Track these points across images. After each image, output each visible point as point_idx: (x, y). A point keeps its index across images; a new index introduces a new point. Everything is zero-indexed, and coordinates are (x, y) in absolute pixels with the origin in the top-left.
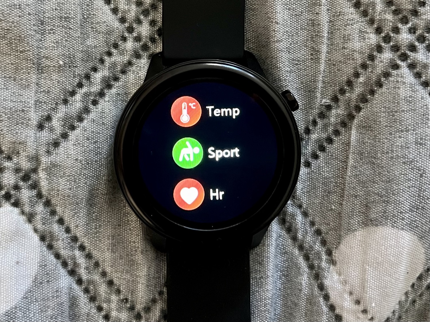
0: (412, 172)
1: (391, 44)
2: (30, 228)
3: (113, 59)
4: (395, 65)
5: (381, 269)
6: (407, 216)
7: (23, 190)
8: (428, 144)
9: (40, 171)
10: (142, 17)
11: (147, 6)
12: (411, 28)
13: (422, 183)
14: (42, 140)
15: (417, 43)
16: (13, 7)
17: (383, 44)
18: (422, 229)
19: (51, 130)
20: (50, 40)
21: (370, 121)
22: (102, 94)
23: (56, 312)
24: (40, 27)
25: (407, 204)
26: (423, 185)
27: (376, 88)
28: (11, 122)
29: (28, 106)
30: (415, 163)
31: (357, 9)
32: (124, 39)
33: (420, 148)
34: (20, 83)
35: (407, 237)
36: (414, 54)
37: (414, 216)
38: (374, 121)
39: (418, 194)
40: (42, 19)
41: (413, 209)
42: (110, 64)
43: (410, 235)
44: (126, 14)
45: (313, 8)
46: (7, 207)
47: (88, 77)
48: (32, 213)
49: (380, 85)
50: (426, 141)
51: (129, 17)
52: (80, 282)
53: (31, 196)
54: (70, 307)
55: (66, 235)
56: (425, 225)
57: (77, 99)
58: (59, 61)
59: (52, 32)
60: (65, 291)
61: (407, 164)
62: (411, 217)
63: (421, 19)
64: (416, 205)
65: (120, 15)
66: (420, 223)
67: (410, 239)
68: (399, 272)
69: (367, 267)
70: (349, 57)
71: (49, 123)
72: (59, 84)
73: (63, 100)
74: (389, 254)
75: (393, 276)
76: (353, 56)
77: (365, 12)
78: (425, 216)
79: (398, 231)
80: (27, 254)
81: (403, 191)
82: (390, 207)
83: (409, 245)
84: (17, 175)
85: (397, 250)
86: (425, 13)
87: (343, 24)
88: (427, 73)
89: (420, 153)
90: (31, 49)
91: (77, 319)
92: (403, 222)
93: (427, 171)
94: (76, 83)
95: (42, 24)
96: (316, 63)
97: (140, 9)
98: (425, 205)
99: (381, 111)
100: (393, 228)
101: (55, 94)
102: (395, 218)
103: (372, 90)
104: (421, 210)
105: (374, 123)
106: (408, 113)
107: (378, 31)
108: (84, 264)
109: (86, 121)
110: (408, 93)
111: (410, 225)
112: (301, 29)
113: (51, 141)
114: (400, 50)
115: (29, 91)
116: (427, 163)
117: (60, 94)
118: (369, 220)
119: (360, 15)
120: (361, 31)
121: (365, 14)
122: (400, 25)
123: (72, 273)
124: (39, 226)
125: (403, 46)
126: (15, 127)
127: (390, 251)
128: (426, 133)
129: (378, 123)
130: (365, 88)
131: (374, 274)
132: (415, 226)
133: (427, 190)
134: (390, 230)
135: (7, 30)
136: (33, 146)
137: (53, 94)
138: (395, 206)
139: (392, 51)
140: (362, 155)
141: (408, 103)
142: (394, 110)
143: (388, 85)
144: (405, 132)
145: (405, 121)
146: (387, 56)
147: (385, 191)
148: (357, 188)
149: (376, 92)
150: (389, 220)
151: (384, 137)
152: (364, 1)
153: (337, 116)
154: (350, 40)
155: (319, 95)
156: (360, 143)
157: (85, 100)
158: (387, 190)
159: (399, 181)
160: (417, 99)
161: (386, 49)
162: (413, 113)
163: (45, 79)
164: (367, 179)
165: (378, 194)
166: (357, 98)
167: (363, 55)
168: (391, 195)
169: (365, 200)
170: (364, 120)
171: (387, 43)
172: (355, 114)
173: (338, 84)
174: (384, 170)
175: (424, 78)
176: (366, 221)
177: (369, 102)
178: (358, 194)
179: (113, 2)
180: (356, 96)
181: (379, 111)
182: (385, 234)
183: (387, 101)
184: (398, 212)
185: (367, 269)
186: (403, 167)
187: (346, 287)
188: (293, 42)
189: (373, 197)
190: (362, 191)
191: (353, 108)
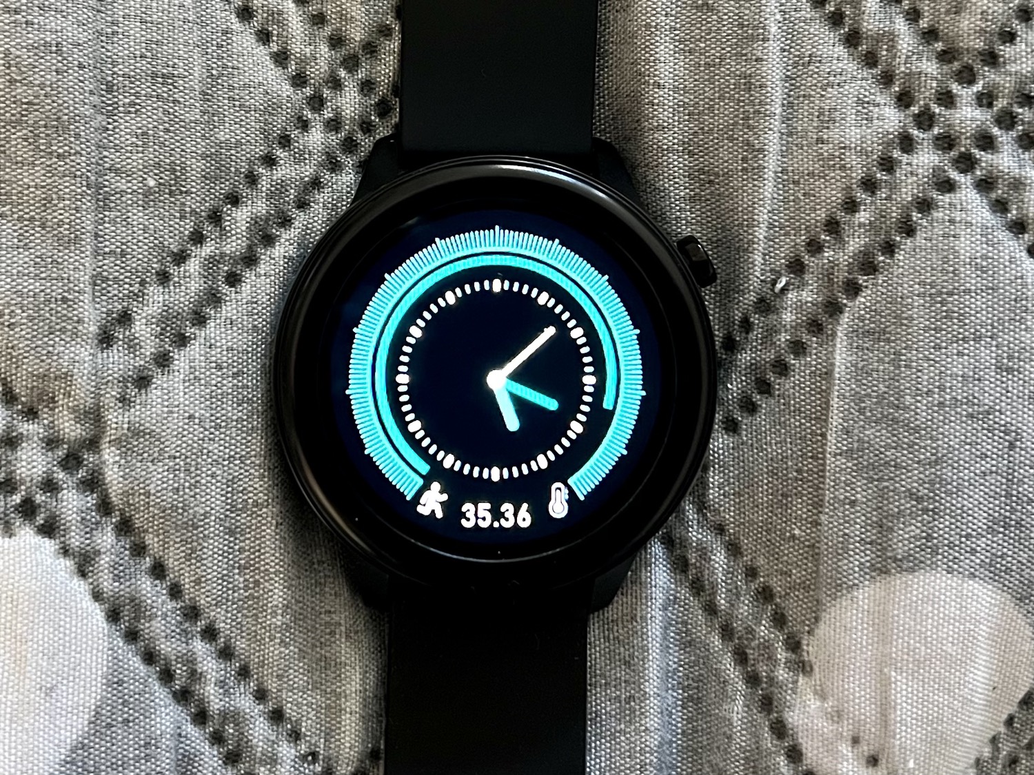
0: (989, 438)
1: (936, 131)
2: (82, 589)
3: (278, 173)
4: (945, 182)
5: (927, 675)
6: (983, 545)
7: (65, 491)
8: (1025, 370)
9: (104, 446)
10: (343, 73)
11: (354, 48)
12: (983, 94)
13: (1015, 465)
14: (110, 372)
15: (996, 129)
17: (916, 132)
18: (1022, 576)
19: (130, 347)
20: (127, 126)
21: (885, 317)
22: (250, 260)
24: (104, 99)
25: (980, 515)
26: (1016, 468)
27: (898, 239)
28: (36, 327)
29: (77, 288)
30: (995, 417)
31: (851, 50)
32: (304, 125)
33: (1008, 379)
34: (55, 232)
35: (985, 596)
36: (990, 156)
37: (999, 545)
38: (895, 318)
39: (1006, 490)
40: (110, 79)
41: (995, 527)
42: (272, 186)
43: (993, 592)
44: (308, 67)
45: (748, 46)
46: (27, 536)
47: (215, 217)
48: (87, 551)
49: (909, 230)
50: (1022, 363)
51: (312, 73)
52: (201, 717)
53: (84, 508)
55: (170, 605)
56: (1028, 567)
57: (192, 271)
58: (145, 179)
59: (133, 110)
60: (166, 742)
61: (978, 420)
62: (993, 548)
63: (1005, 73)
64: (1002, 518)
65: (292, 67)
66: (1015, 562)
67: (993, 601)
68: (969, 683)
69: (893, 674)
70: (834, 163)
71: (125, 329)
72: (146, 235)
73: (158, 274)
74: (943, 639)
75: (955, 693)
76: (842, 160)
77: (869, 55)
78: (1027, 544)
79: (963, 582)
81: (971, 484)
82: (940, 523)
83: (993, 616)
84: (50, 454)
85: (962, 627)
86: (1016, 59)
87: (819, 85)
88: (1022, 201)
89: (1008, 392)
90: (82, 149)
92: (973, 558)
93: (1025, 434)
94: (187, 232)
95: (110, 90)
96: (754, 180)
97: (339, 55)
98: (1024, 517)
99: (912, 292)
100: (949, 575)
101: (139, 260)
102: (955, 551)
103: (887, 242)
104: (1016, 528)
105: (894, 323)
106: (979, 297)
107: (904, 100)
108: (213, 673)
109: (213, 324)
110: (978, 248)
111: (991, 565)
112: (721, 98)
113: (130, 373)
114: (957, 147)
115: (77, 252)
116: (1026, 416)
117: (149, 260)
118: (890, 558)
119: (858, 63)
121: (871, 60)
122: (955, 88)
123: (183, 696)
124: (105, 583)
125: (963, 137)
126: (46, 339)
127: (945, 630)
128: (1021, 342)
129: (905, 322)
130: (873, 237)
131: (910, 689)
132: (1003, 568)
133: (1026, 480)
134: (944, 578)
135: (26, 104)
136: (88, 384)
137: (135, 259)
138: (953, 521)
139: (938, 150)
140: (864, 402)
141: (979, 272)
142: (945, 290)
143: (928, 230)
144: (972, 343)
145: (971, 315)
146: (926, 161)
147: (927, 486)
148: (854, 483)
149: (899, 248)
150: (940, 557)
151: (921, 355)
152: (868, 30)
153: (799, 306)
154: (835, 122)
155: (758, 259)
156: (859, 372)
157: (209, 274)
158: (932, 483)
159: (960, 459)
160: (999, 263)
161: (922, 144)
162: (990, 297)
163: (113, 222)
164: (880, 459)
165: (911, 494)
166: (850, 263)
167: (868, 157)
168: (943, 495)
169: (875, 510)
170: (868, 316)
171: (925, 130)
172: (845, 301)
173: (805, 229)
174: (921, 436)
175: (1014, 212)
176: (880, 563)
177: (882, 273)
178: (859, 496)
179: (275, 38)
180: (850, 257)
181: (909, 292)
182: (932, 590)
183: (929, 269)
184: (961, 536)
185: (893, 679)
186: (968, 425)
187: (842, 727)
188: (702, 129)
189: (897, 504)
190: (869, 488)
191: (839, 286)
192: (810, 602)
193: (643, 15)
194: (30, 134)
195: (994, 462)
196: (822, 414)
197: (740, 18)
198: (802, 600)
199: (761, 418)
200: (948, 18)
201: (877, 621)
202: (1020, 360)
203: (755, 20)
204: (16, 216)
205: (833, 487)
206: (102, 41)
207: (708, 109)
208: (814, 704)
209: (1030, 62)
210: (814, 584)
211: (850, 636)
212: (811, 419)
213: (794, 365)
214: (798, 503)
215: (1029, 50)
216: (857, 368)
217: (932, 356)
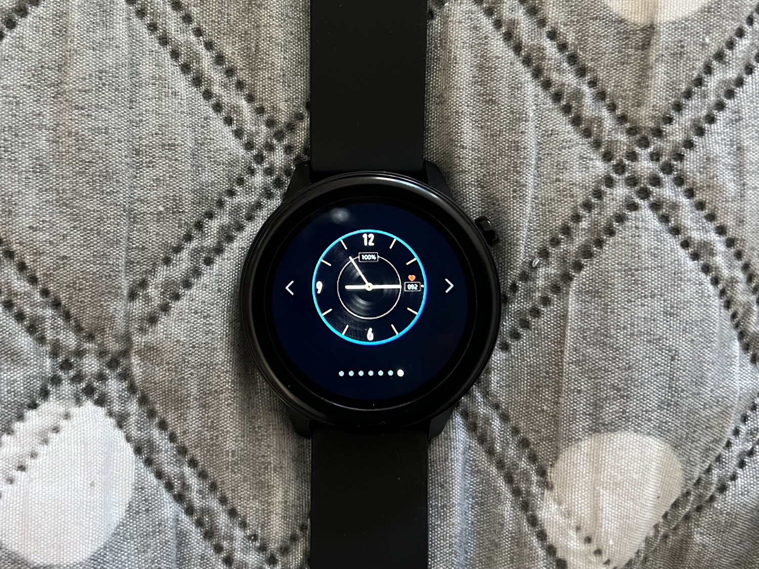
0: (659, 354)
1: (627, 174)
2: (120, 435)
3: (236, 200)
4: (632, 204)
5: (621, 491)
6: (655, 416)
7: (110, 380)
8: (681, 314)
9: (132, 355)
10: (275, 142)
11: (281, 127)
12: (653, 153)
13: (674, 369)
14: (134, 314)
15: (661, 173)
16: (97, 130)
17: (614, 175)
18: (677, 434)
19: (146, 300)
20: (148, 174)
21: (598, 283)
22: (219, 250)
23: (158, 554)
24: (134, 159)
25: (654, 399)
26: (675, 371)
27: (605, 237)
30: (663, 342)
31: (576, 127)
32: (252, 172)
33: (671, 320)
34: (105, 237)
35: (655, 445)
36: (658, 189)
37: (664, 416)
38: (604, 284)
39: (669, 384)
40: (137, 147)
41: (662, 405)
42: (232, 207)
43: (660, 443)
44: (254, 138)
45: (517, 124)
46: (89, 406)
47: (199, 226)
48: (123, 414)
49: (611, 232)
50: (678, 310)
51: (256, 141)
52: (190, 510)
53: (121, 390)
54: (177, 547)
55: (170, 445)
56: (680, 429)
57: (184, 257)
58: (158, 206)
59: (151, 165)
60: (170, 523)
61: (654, 343)
62: (661, 418)
63: (667, 141)
64: (666, 400)
65: (245, 138)
66: (673, 425)
67: (660, 448)
68: (645, 495)
69: (601, 490)
70: (566, 193)
71: (143, 290)
72: (158, 238)
73: (163, 259)
74: (631, 470)
75: (637, 502)
77: (586, 130)
78: (680, 415)
80: (118, 473)
81: (649, 381)
82: (631, 403)
83: (659, 457)
84: (101, 359)
85: (642, 463)
86: (673, 133)
87: (557, 148)
88: (678, 216)
89: (671, 327)
90: (121, 189)
91: (187, 563)
92: (649, 423)
93: (680, 352)
94: (182, 235)
95: (138, 154)
96: (520, 203)
97: (272, 131)
98: (679, 399)
99: (614, 269)
100: (635, 434)
101: (152, 252)
102: (639, 420)
103: (597, 239)
104: (674, 406)
105: (604, 287)
106: (653, 272)
107: (607, 157)
108: (196, 486)
109: (195, 287)
110: (652, 243)
111: (659, 428)
112: (500, 155)
113: (146, 315)
114: (639, 184)
115: (118, 249)
116: (681, 341)
117: (159, 252)
118: (601, 423)
119: (580, 135)
120: (581, 158)
121: (587, 133)
122: (638, 150)
123: (180, 498)
124: (133, 432)
125: (643, 178)
126: (100, 298)
127: (632, 465)
128: (678, 298)
129: (610, 286)
130: (590, 236)
131: (611, 499)
132: (666, 429)
133: (680, 378)
134: (632, 436)
135: (88, 162)
137: (150, 252)
138: (638, 402)
139: (628, 186)
140: (586, 333)
141: (653, 257)
142: (633, 268)
143: (623, 233)
144: (649, 298)
145: (649, 282)
146: (621, 192)
147: (623, 382)
148: (580, 380)
149: (605, 242)
150: (630, 423)
151: (619, 306)
152: (586, 116)
153: (547, 277)
154: (567, 169)
155: (522, 249)
156: (583, 315)
157: (194, 258)
158: (626, 380)
159: (643, 366)
160: (665, 252)
161: (618, 182)
162: (659, 272)
163: (139, 230)
164: (596, 366)
165: (613, 387)
166: (576, 252)
167: (586, 190)
168: (633, 387)
169: (592, 395)
170: (587, 282)
171: (620, 174)
172: (573, 274)
173: (549, 231)
174: (620, 353)
175: (673, 222)
176: (594, 426)
177: (595, 257)
178: (582, 387)
179: (235, 122)
180: (576, 248)
181: (612, 268)
182: (625, 442)
183: (623, 255)
184: (643, 411)
185: (601, 494)
186: (647, 346)
187: (571, 521)
188: (489, 173)
189: (605, 392)
190: (589, 383)
191: (570, 265)
192: (553, 448)
193: (454, 106)
194: (91, 180)
195: (662, 368)
196: (561, 340)
197: (511, 108)
198: (547, 447)
199: (524, 342)
200: (633, 109)
201: (592, 459)
202: (677, 308)
203: (520, 109)
204: (82, 227)
205: (567, 382)
206: (133, 126)
207: (492, 161)
208: (554, 507)
209: (681, 135)
210: (555, 438)
211: (576, 468)
212: (555, 342)
213: (543, 311)
214: (546, 391)
215: (680, 128)
216: (582, 313)
217: (626, 306)
